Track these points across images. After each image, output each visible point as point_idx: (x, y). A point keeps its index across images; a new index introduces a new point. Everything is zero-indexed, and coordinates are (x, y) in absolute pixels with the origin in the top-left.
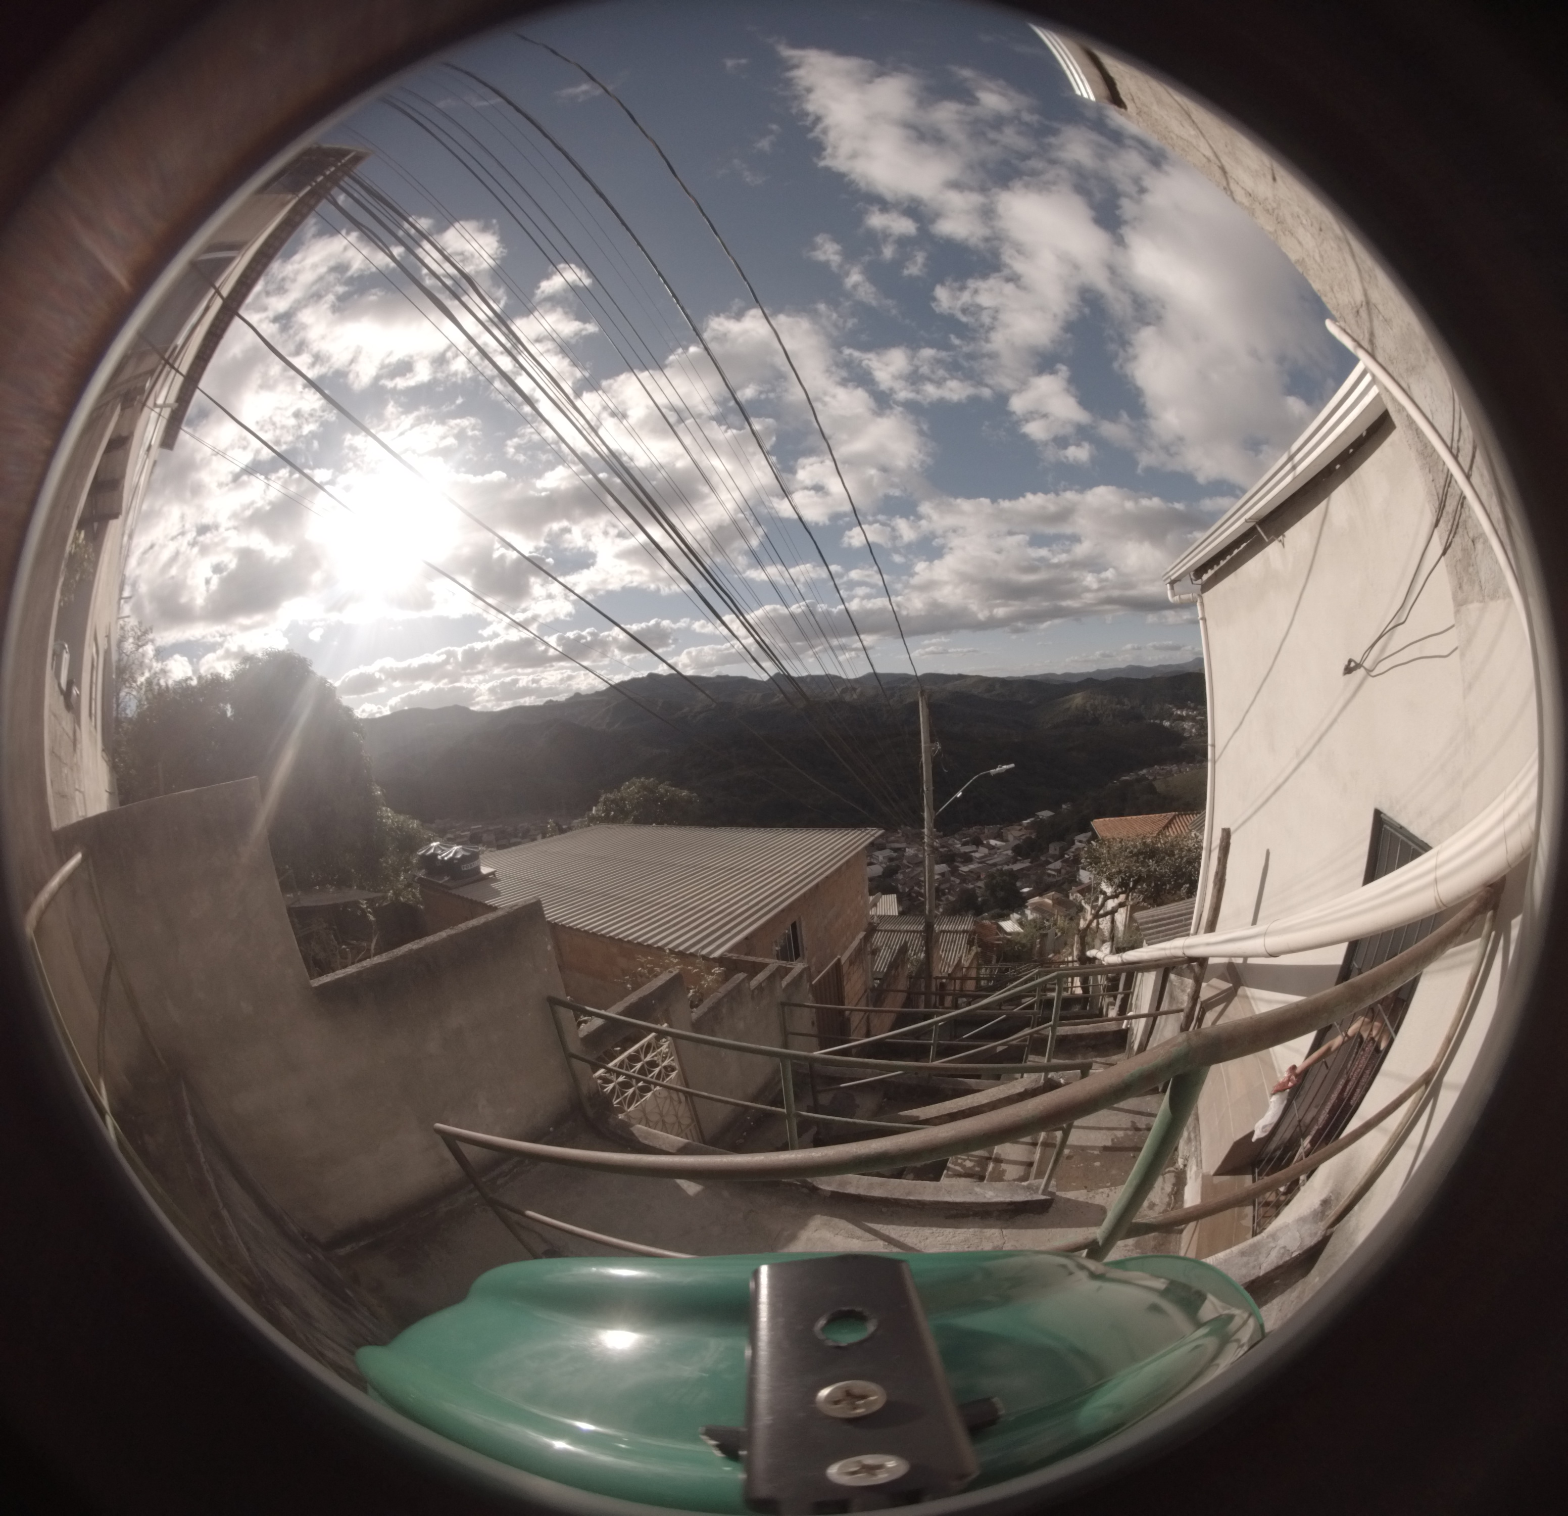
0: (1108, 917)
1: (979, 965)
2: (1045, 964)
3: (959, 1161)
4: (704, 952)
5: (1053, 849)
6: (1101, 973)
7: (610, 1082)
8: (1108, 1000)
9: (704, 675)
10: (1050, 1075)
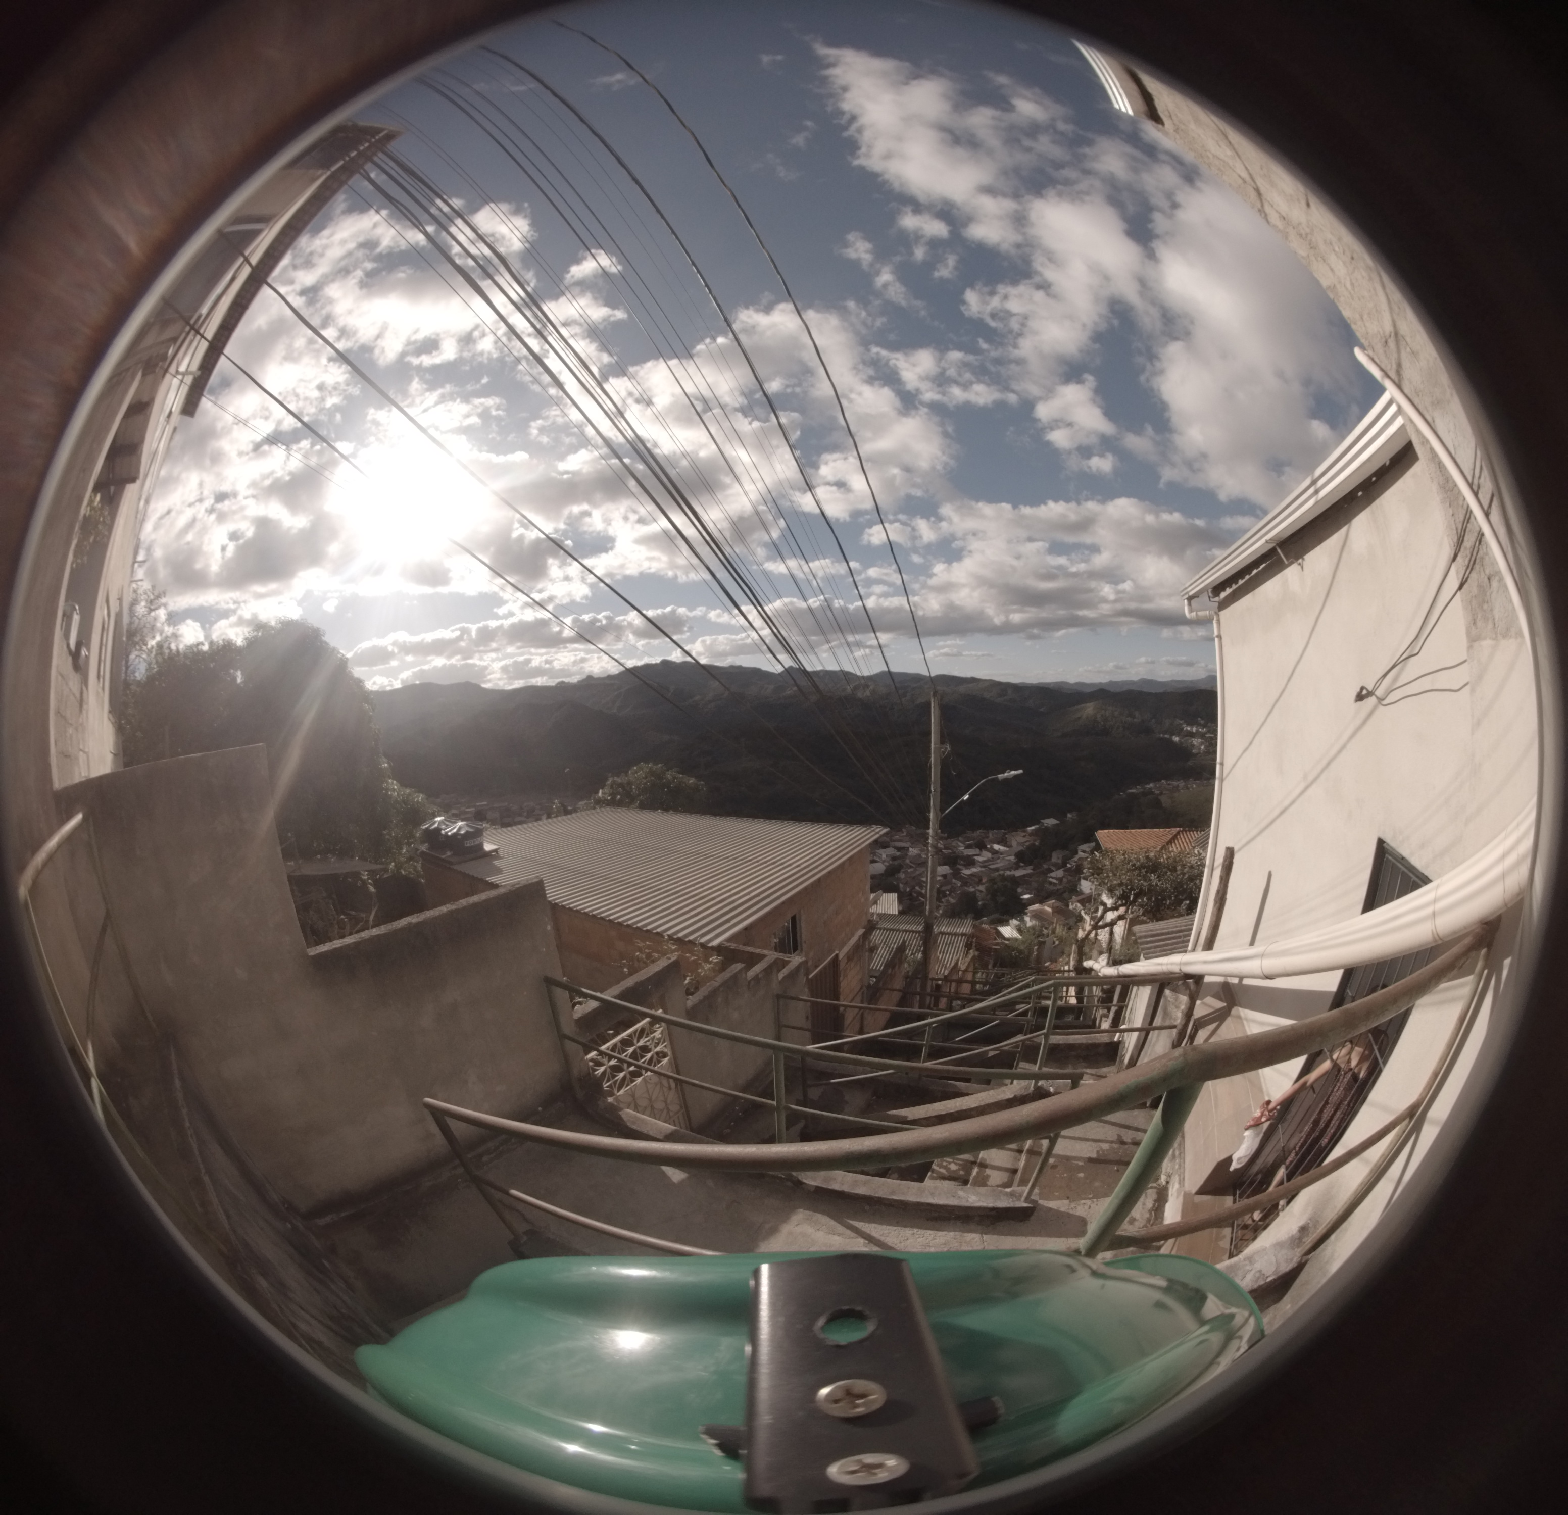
0: (1107, 929)
1: (975, 968)
2: (1040, 970)
3: (944, 1164)
4: (703, 940)
5: (1056, 857)
6: (1097, 985)
7: (601, 1064)
8: (1101, 1012)
9: (718, 664)
10: (1040, 1083)
